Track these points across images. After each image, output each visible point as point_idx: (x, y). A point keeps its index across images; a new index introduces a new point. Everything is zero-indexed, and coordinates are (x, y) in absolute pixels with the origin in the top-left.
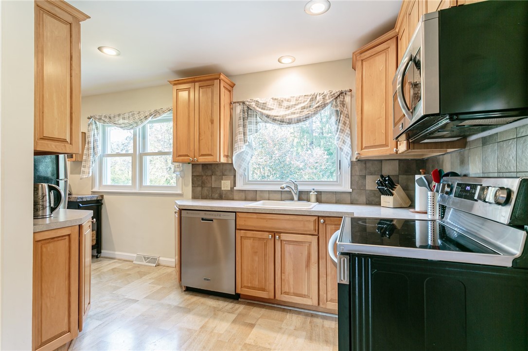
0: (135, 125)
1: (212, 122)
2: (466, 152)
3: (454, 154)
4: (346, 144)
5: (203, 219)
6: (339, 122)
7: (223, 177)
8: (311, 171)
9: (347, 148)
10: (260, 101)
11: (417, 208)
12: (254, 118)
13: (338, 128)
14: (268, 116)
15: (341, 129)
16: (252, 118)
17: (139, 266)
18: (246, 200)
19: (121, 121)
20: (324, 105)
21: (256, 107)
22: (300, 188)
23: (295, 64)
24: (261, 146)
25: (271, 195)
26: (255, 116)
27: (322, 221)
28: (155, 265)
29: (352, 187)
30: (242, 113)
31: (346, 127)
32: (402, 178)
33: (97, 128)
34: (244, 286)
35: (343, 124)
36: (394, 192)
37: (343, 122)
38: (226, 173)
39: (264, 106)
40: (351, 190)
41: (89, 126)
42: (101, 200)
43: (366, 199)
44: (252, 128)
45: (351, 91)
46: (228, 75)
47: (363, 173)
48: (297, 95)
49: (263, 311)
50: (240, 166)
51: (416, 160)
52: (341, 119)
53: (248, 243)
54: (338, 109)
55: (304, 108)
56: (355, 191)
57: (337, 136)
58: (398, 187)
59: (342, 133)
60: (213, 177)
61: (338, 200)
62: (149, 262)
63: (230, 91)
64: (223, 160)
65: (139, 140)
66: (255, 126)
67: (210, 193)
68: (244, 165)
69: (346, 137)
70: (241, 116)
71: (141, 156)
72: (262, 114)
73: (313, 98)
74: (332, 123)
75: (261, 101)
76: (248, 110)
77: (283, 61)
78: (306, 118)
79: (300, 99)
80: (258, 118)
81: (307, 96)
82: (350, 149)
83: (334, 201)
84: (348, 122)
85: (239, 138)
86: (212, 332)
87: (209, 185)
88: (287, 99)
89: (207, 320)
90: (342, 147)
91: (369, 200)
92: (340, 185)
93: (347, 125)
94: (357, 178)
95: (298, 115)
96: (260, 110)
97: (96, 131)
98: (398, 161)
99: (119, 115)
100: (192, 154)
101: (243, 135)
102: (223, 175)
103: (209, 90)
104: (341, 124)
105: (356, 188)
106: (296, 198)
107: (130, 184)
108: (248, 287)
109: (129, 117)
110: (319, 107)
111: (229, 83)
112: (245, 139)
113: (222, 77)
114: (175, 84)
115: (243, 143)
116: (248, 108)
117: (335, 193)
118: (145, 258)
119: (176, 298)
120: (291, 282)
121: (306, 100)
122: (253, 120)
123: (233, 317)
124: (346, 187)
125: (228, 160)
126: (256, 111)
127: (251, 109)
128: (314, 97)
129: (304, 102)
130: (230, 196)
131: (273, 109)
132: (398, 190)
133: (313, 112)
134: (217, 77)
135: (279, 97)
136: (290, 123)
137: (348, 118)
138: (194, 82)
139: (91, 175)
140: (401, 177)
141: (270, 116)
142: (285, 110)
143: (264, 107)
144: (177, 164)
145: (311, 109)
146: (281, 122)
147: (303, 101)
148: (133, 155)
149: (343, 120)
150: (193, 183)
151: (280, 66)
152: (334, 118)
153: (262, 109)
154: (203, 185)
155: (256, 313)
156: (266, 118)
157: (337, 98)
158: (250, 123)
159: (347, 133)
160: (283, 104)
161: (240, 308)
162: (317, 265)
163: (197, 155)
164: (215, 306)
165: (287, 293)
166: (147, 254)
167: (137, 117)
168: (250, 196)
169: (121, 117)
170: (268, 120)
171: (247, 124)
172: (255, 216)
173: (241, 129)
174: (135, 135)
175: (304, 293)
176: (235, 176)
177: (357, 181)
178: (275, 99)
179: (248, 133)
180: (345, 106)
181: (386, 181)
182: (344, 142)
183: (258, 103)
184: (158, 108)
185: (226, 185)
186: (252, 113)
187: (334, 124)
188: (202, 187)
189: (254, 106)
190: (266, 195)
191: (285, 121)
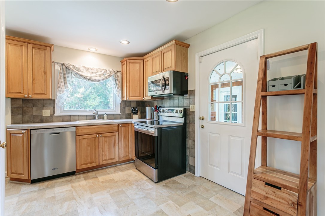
1: (45, 73)
2: (164, 101)
5: (51, 134)
6: (117, 84)
7: (44, 108)
10: (76, 66)
11: (147, 118)
12: (71, 75)
13: (116, 87)
14: (81, 76)
15: (118, 87)
18: (63, 121)
20: (111, 76)
22: (99, 113)
23: (97, 52)
27: (120, 126)
30: (62, 70)
36: (138, 113)
38: (46, 106)
39: (78, 69)
40: (120, 113)
43: (126, 117)
45: (121, 71)
47: (124, 106)
48: (97, 67)
50: (59, 102)
52: (117, 83)
53: (84, 142)
54: (117, 78)
55: (100, 75)
57: (115, 90)
59: (118, 89)
60: (34, 108)
66: (71, 79)
67: (32, 119)
68: (62, 101)
72: (77, 73)
76: (66, 69)
77: (91, 49)
78: (102, 80)
79: (98, 70)
80: (73, 75)
81: (102, 69)
82: (121, 97)
83: (113, 118)
85: (61, 85)
86: (80, 186)
87: (30, 114)
88: (91, 68)
92: (115, 111)
93: (120, 86)
101: (64, 83)
103: (42, 53)
105: (122, 112)
106: (97, 118)
108: (84, 164)
110: (108, 76)
112: (66, 86)
115: (64, 88)
116: (66, 68)
117: (114, 115)
120: (107, 154)
121: (101, 71)
122: (70, 75)
123: (82, 179)
124: (118, 112)
126: (72, 71)
127: (68, 69)
128: (106, 71)
129: (100, 72)
130: (50, 120)
131: (83, 72)
135: (87, 66)
136: (94, 81)
138: (28, 43)
142: (90, 74)
145: (105, 76)
146: (88, 79)
147: (100, 71)
153: (77, 70)
154: (24, 113)
156: (79, 76)
157: (116, 73)
158: (68, 77)
159: (120, 89)
160: (89, 71)
162: (118, 144)
165: (105, 160)
168: (66, 119)
170: (81, 78)
171: (66, 77)
172: (88, 127)
173: (62, 80)
175: (113, 158)
176: (54, 108)
177: (122, 109)
178: (84, 67)
179: (68, 83)
182: (119, 93)
183: (74, 67)
185: (46, 113)
186: (69, 72)
187: (114, 84)
188: (23, 115)
189: (72, 68)
190: (77, 118)
191: (91, 79)
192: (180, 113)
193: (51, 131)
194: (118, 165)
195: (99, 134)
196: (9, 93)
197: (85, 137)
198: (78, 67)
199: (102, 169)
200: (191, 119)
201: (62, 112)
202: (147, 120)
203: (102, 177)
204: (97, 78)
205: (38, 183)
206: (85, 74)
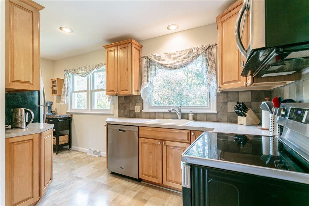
0: (87, 74)
2: (301, 83)
3: (292, 86)
4: (213, 81)
5: (120, 130)
6: (208, 66)
7: (136, 103)
8: (199, 100)
9: (213, 84)
12: (154, 67)
13: (207, 71)
14: (162, 65)
15: (209, 71)
16: (152, 67)
17: (90, 156)
18: (149, 118)
19: (80, 72)
20: (198, 56)
21: (154, 59)
23: (179, 30)
24: (168, 85)
25: (165, 115)
26: (154, 65)
27: (192, 133)
28: (98, 156)
29: (218, 110)
30: (146, 64)
31: (213, 70)
32: (254, 104)
33: (69, 76)
34: (144, 174)
35: (211, 67)
36: (247, 114)
37: (210, 66)
38: (137, 102)
39: (159, 58)
40: (217, 112)
41: (65, 75)
42: (71, 117)
43: (228, 118)
44: (153, 73)
45: (216, 44)
46: (138, 41)
47: (225, 101)
48: (180, 50)
49: (155, 191)
50: (145, 97)
51: (265, 91)
52: (209, 64)
53: (146, 146)
54: (207, 57)
55: (184, 58)
56: (219, 113)
57: (207, 75)
58: (250, 110)
59: (210, 73)
60: (130, 104)
61: (208, 119)
62: (95, 154)
63: (139, 50)
64: (134, 93)
65: (90, 82)
66: (154, 71)
67: (129, 113)
68: (148, 96)
69: (213, 77)
70: (146, 65)
71: (92, 91)
72: (158, 63)
73: (191, 51)
74: (204, 67)
75: (157, 55)
76: (150, 62)
77: (171, 28)
78: (186, 64)
79: (182, 52)
80: (156, 66)
81: (187, 50)
82: (215, 84)
83: (206, 120)
84: (214, 66)
85: (144, 79)
86: (119, 203)
87: (128, 109)
88: (174, 53)
89: (118, 195)
90: (210, 83)
91: (229, 119)
92: (209, 109)
93: (213, 68)
94: (221, 104)
95: (180, 63)
96: (157, 61)
97: (68, 78)
98: (251, 92)
99: (79, 68)
100: (116, 90)
101: (146, 77)
104: (209, 68)
105: (220, 111)
106: (180, 117)
107: (86, 108)
108: (146, 175)
109: (84, 69)
110: (194, 57)
111: (138, 45)
112: (148, 80)
113: (133, 41)
114: (107, 48)
115: (147, 82)
116: (150, 60)
117: (206, 114)
118: (93, 151)
119: (105, 178)
120: (173, 173)
121: (186, 52)
123: (135, 193)
124: (213, 110)
125: (138, 93)
126: (154, 62)
127: (152, 61)
128: (191, 50)
130: (140, 116)
131: (165, 60)
132: (250, 113)
133: (190, 61)
134: (130, 41)
135: (168, 52)
136: (175, 68)
137: (215, 63)
138: (117, 46)
139: (66, 103)
140: (252, 103)
141: (163, 64)
142: (172, 60)
143: (159, 59)
144: (109, 96)
145: (189, 58)
146: (170, 68)
147: (184, 54)
148: (87, 91)
149: (211, 64)
150: (119, 108)
151: (169, 32)
152: (205, 64)
153: (158, 60)
154: (125, 108)
155: (150, 192)
156: (161, 66)
157: (206, 50)
158: (151, 70)
159: (214, 74)
160: (171, 57)
161: (141, 188)
163: (119, 90)
164: (126, 185)
165: (170, 181)
166: (94, 149)
167: (88, 69)
168: (152, 116)
169: (80, 69)
171: (149, 70)
172: (150, 129)
173: (146, 74)
174: (88, 80)
175: (181, 182)
176: (143, 103)
177: (221, 106)
178: (167, 54)
179: (150, 76)
180: (212, 55)
181: (240, 106)
182: (211, 80)
183: (155, 57)
184: (99, 63)
185: (138, 109)
186: (152, 63)
187: (205, 67)
188: (124, 110)
191: (172, 67)
193: (120, 127)
195: (162, 141)
197: (147, 140)
198: (158, 56)
201: (150, 108)
206: (168, 62)
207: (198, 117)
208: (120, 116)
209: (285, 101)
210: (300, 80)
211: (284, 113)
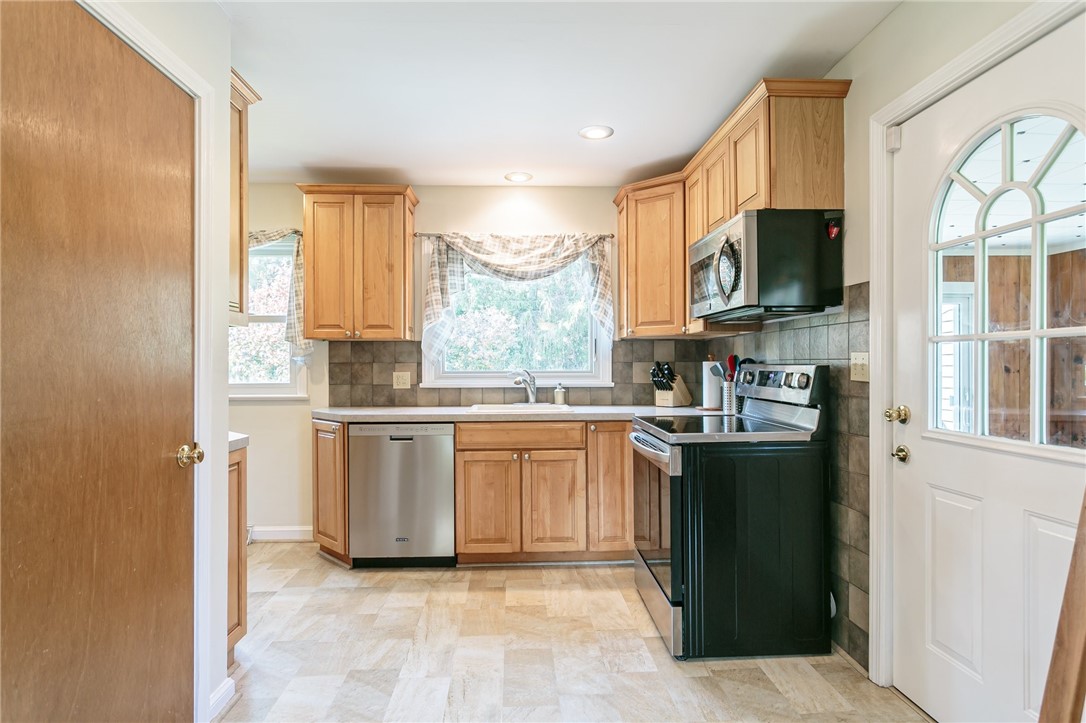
1: (390, 268)
2: (762, 336)
3: (748, 337)
4: (608, 315)
5: (392, 438)
6: (597, 283)
7: (397, 365)
9: (609, 322)
10: (472, 239)
11: (705, 406)
12: (459, 266)
13: (596, 292)
14: (486, 265)
15: (601, 293)
16: (455, 265)
18: (440, 405)
20: (577, 255)
21: (464, 247)
22: (540, 383)
23: (531, 182)
26: (459, 261)
27: (591, 427)
29: (615, 379)
30: (436, 255)
31: (606, 290)
32: (679, 366)
34: (471, 540)
35: (603, 285)
36: (674, 385)
37: (602, 282)
38: (401, 359)
39: (478, 246)
40: (612, 385)
43: (634, 396)
44: (456, 282)
45: (613, 236)
46: (413, 189)
47: (629, 359)
48: (533, 234)
50: (431, 347)
51: (696, 341)
52: (601, 277)
53: (476, 471)
54: (597, 262)
55: (543, 256)
56: (618, 385)
57: (595, 302)
58: (679, 378)
59: (602, 298)
60: (375, 365)
61: (594, 400)
63: (412, 214)
64: (408, 336)
66: (460, 279)
67: (370, 394)
68: (437, 344)
69: (607, 306)
70: (435, 259)
72: (475, 260)
73: (560, 242)
74: (586, 282)
75: (474, 237)
76: (447, 250)
77: (514, 178)
78: (549, 272)
79: (538, 241)
80: (465, 265)
81: (549, 237)
82: (612, 323)
83: (589, 402)
84: (610, 283)
85: (433, 298)
86: (447, 604)
87: (367, 381)
88: (516, 238)
90: (603, 320)
91: (637, 399)
92: (596, 377)
95: (535, 267)
96: (472, 253)
98: (673, 343)
100: (349, 325)
101: (440, 293)
102: (395, 362)
103: (385, 212)
104: (599, 286)
105: (620, 381)
106: (532, 398)
108: (477, 541)
110: (568, 257)
111: (413, 200)
112: (445, 300)
113: (407, 190)
114: (311, 192)
115: (441, 306)
116: (448, 246)
117: (590, 389)
120: (548, 521)
121: (546, 243)
122: (457, 267)
123: (464, 585)
124: (605, 380)
125: (414, 336)
126: (463, 253)
127: (453, 249)
128: (561, 240)
129: (544, 246)
130: (411, 400)
131: (493, 253)
133: (560, 265)
134: (400, 190)
135: (502, 234)
136: (522, 278)
138: (354, 193)
140: (678, 364)
141: (488, 264)
142: (513, 256)
143: (478, 249)
145: (557, 258)
146: (507, 275)
147: (541, 245)
149: (603, 279)
150: (331, 378)
151: (507, 183)
152: (588, 275)
153: (475, 251)
154: (354, 380)
156: (481, 267)
157: (594, 245)
158: (453, 273)
159: (608, 299)
160: (510, 246)
161: (466, 575)
162: (584, 492)
163: (359, 325)
164: (423, 579)
165: (540, 540)
168: (448, 398)
170: (487, 271)
171: (447, 274)
172: (488, 426)
173: (437, 283)
175: (566, 536)
176: (419, 364)
177: (621, 369)
178: (497, 237)
179: (450, 291)
180: (605, 258)
182: (605, 313)
183: (467, 240)
184: (254, 229)
185: (402, 380)
186: (455, 256)
187: (589, 284)
188: (352, 384)
189: (460, 245)
190: (478, 396)
191: (516, 274)
192: (800, 388)
193: (393, 430)
194: (586, 563)
195: (520, 451)
196: (318, 328)
197: (480, 455)
198: (476, 240)
199: (533, 568)
200: (855, 417)
201: (441, 378)
202: (705, 413)
203: (518, 592)
204: (532, 269)
205: (366, 570)
206: (498, 258)
207: (573, 396)
208: (334, 404)
209: (744, 362)
210: (760, 330)
211: (749, 377)
